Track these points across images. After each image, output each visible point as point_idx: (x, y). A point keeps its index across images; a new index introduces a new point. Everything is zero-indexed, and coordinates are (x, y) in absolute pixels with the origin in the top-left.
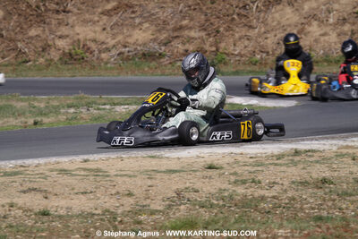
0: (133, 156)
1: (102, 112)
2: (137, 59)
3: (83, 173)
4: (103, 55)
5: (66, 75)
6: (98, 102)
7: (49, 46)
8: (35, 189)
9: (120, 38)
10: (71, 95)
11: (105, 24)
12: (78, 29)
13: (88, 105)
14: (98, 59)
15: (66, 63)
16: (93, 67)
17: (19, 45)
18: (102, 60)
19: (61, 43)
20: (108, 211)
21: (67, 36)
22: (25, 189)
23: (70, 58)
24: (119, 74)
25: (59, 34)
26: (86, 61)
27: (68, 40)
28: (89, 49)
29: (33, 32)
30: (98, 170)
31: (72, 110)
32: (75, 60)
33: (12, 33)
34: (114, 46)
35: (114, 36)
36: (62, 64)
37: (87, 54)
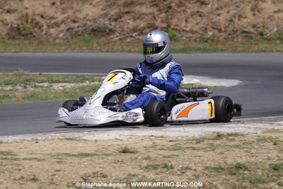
0: (50, 138)
2: (86, 35)
4: (52, 31)
5: (11, 51)
6: (37, 79)
9: (70, 12)
10: (11, 71)
12: (27, 3)
13: (26, 82)
14: (46, 34)
15: (13, 38)
16: (40, 43)
18: (51, 35)
19: (9, 18)
21: (16, 10)
23: (18, 33)
24: (66, 50)
25: (7, 8)
26: (34, 36)
27: (16, 14)
28: (37, 23)
30: (8, 153)
31: (9, 87)
32: (23, 35)
34: (63, 21)
35: (64, 11)
36: (9, 39)
37: (36, 29)
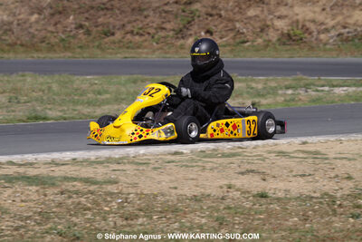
0: (353, 138)
1: (321, 94)
2: (356, 41)
3: (301, 155)
4: (322, 36)
5: (284, 56)
6: (317, 83)
7: (268, 26)
8: (252, 171)
9: (340, 18)
10: (289, 75)
11: (324, 5)
12: (297, 9)
13: (307, 87)
14: (316, 39)
15: (284, 44)
16: (311, 48)
17: (238, 25)
18: (321, 40)
19: (279, 24)
20: (326, 194)
21: (286, 16)
22: (243, 170)
23: (289, 39)
24: (338, 55)
25: (277, 14)
26: (305, 42)
27: (287, 20)
28: (307, 29)
29: (251, 13)
30: (317, 153)
31: (290, 92)
32: (294, 40)
33: (231, 13)
34: (333, 27)
35: (334, 16)
36: (279, 45)
37: (306, 35)
